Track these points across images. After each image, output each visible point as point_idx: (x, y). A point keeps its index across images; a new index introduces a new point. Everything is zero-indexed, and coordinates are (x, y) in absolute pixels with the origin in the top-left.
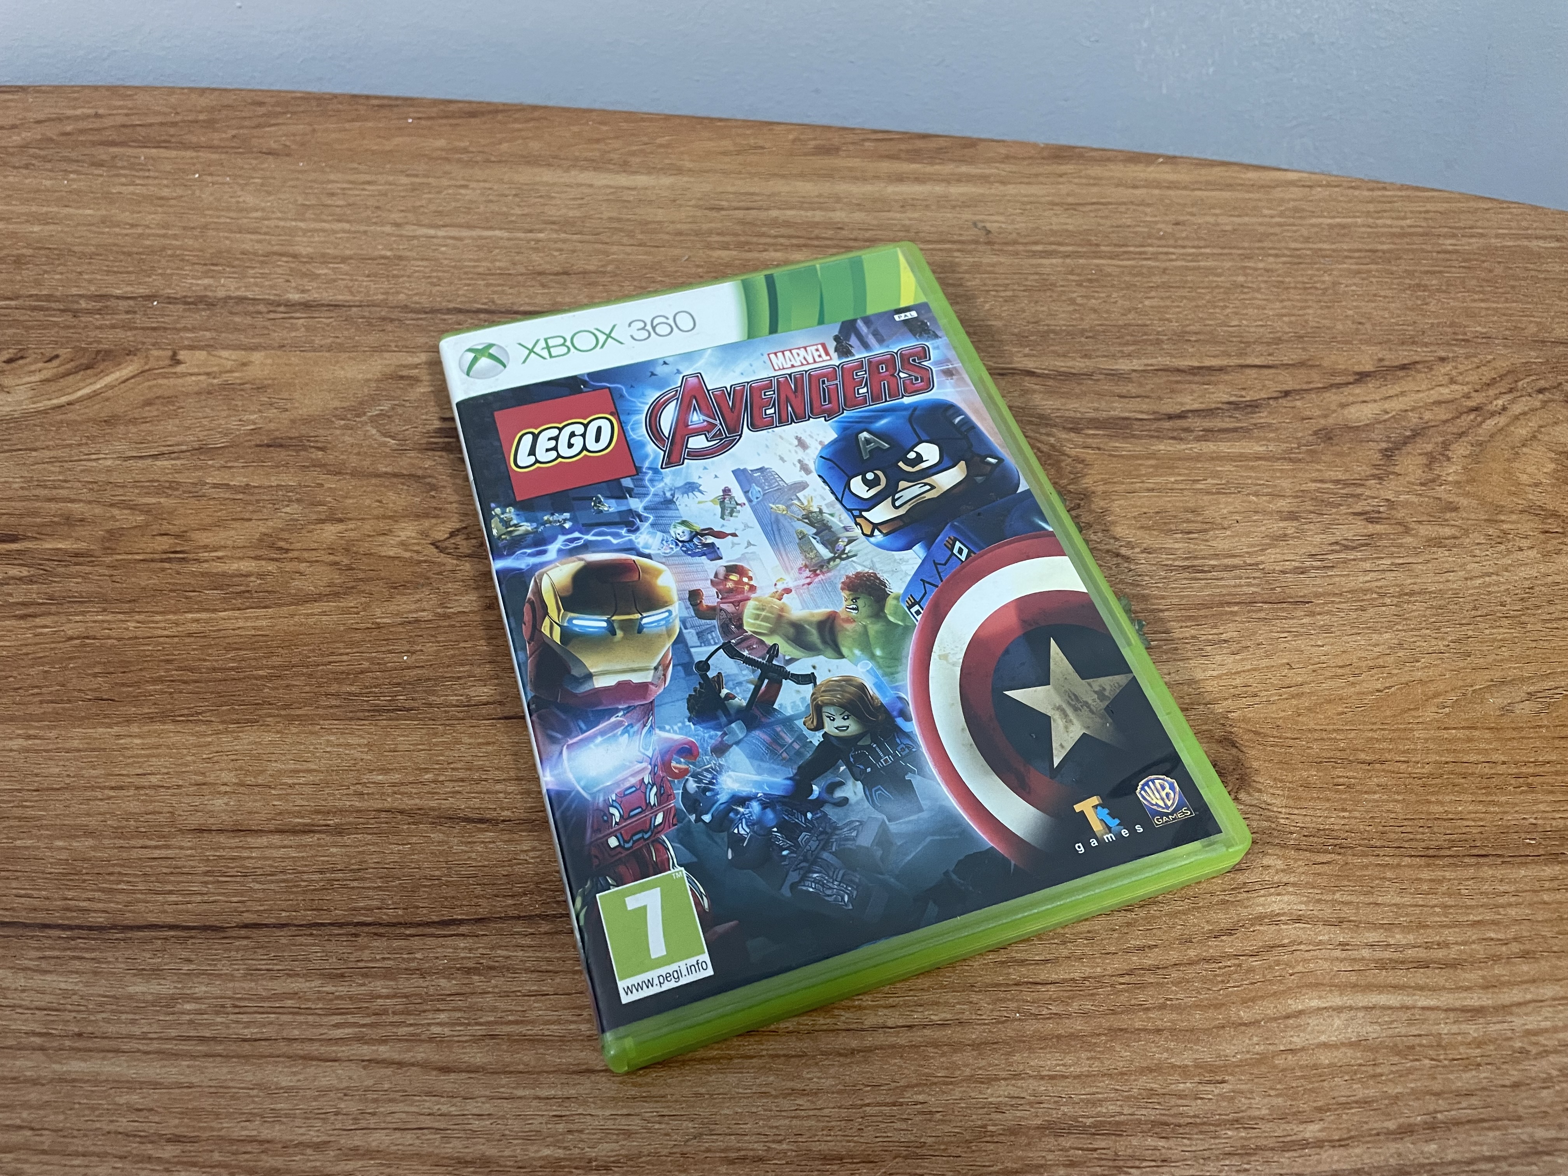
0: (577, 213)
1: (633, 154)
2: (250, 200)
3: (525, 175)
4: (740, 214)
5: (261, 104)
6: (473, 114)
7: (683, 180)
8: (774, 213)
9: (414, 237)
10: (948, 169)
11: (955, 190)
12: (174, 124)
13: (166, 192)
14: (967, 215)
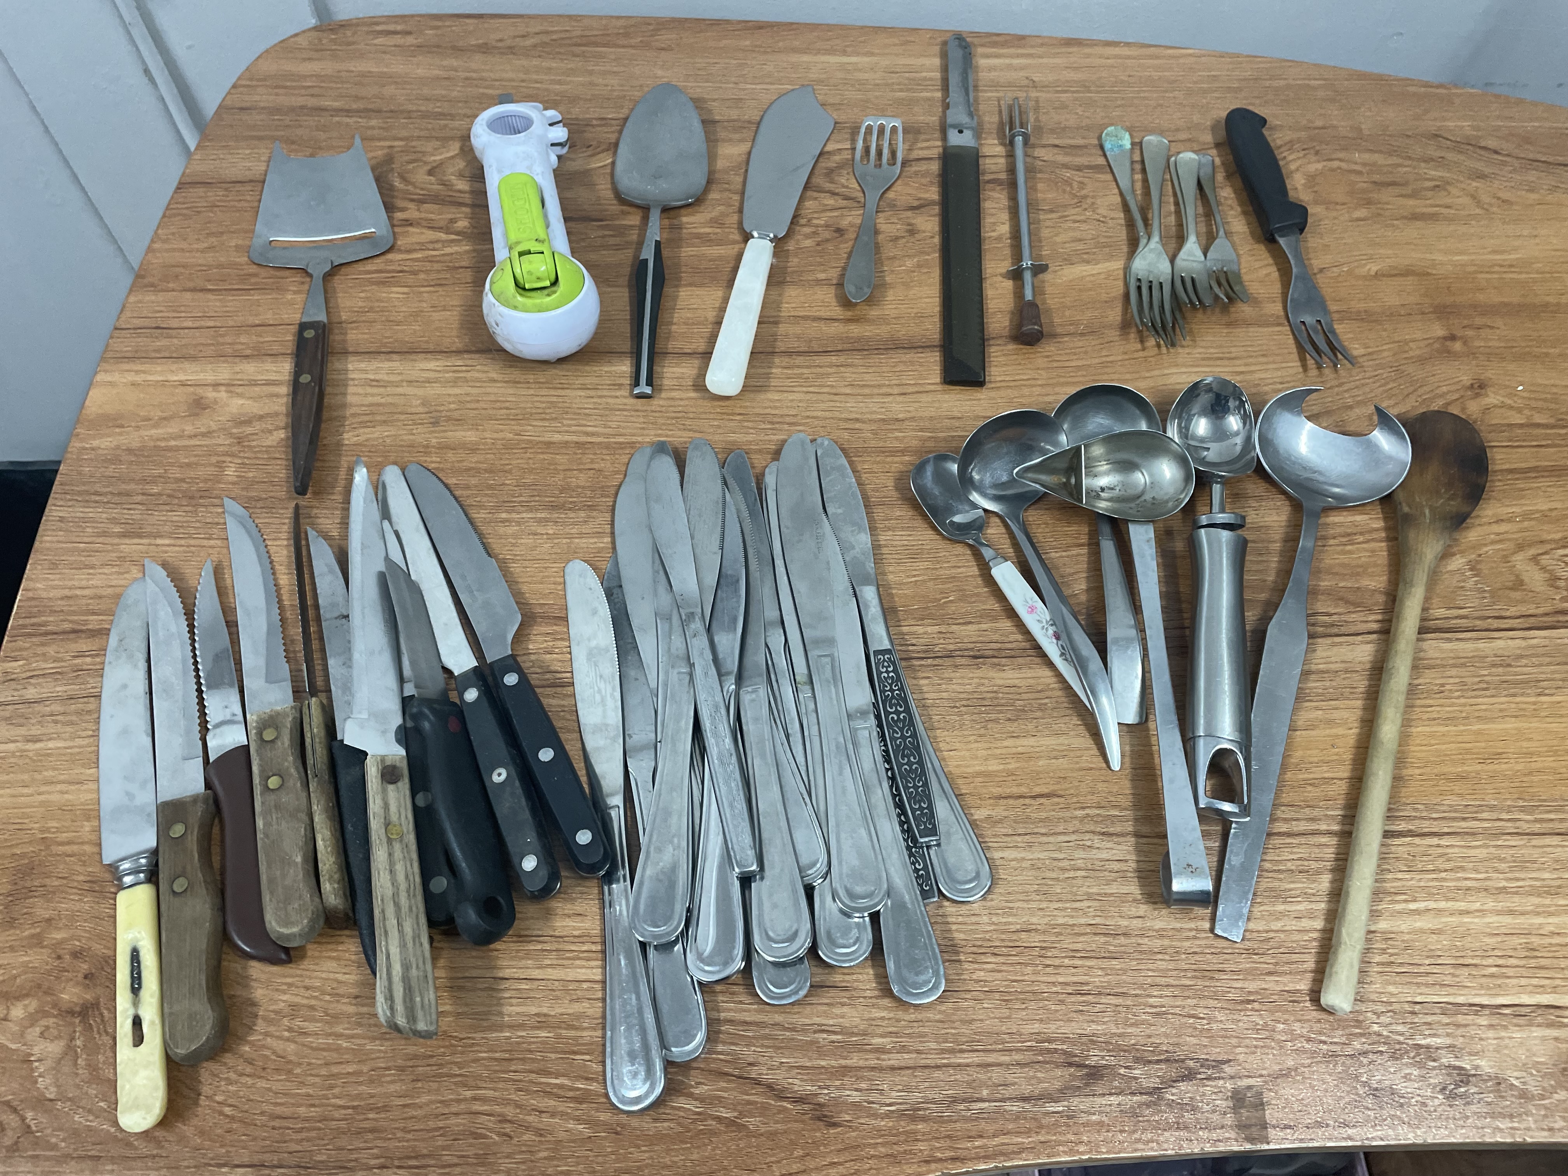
0: (824, 76)
1: (847, 46)
2: (660, 73)
3: (795, 58)
4: (907, 75)
5: (649, 24)
6: (761, 28)
7: (875, 59)
8: (924, 74)
9: (744, 90)
10: (1012, 51)
11: (1016, 61)
12: (608, 35)
13: (615, 69)
14: (1022, 74)
